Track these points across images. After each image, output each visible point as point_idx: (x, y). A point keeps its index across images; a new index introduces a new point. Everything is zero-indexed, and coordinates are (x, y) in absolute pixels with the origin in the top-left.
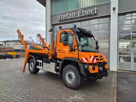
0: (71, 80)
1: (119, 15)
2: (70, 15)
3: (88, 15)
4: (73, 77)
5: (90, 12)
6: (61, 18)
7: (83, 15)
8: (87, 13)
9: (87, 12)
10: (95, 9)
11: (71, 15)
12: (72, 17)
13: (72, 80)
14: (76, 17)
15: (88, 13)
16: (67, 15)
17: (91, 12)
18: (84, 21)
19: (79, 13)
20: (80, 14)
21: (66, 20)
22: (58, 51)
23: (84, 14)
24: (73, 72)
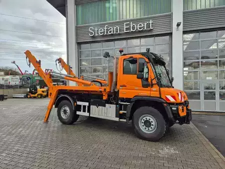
2: (111, 29)
3: (140, 31)
4: (152, 123)
5: (143, 26)
6: (95, 33)
7: (132, 30)
9: (138, 27)
10: (151, 22)
13: (151, 128)
14: (121, 33)
15: (140, 28)
16: (105, 29)
19: (125, 27)
20: (127, 29)
21: (103, 36)
22: (121, 88)
23: (133, 28)
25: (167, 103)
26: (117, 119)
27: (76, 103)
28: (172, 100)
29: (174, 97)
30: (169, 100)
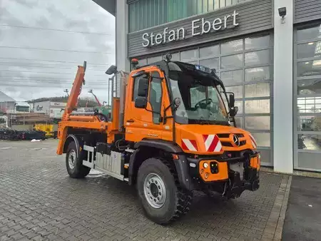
0: (156, 199)
1: (297, 26)
2: (172, 33)
3: (217, 31)
4: (160, 191)
5: (221, 23)
7: (203, 31)
8: (213, 25)
10: (234, 15)
11: (174, 34)
12: (176, 37)
13: (158, 199)
14: (187, 37)
15: (216, 26)
16: (165, 33)
17: (223, 24)
18: (206, 46)
19: (193, 28)
20: (199, 29)
22: (128, 124)
23: (206, 28)
24: (161, 177)
25: (182, 153)
26: (121, 178)
27: (83, 148)
28: (191, 148)
29: (194, 142)
30: (186, 148)
